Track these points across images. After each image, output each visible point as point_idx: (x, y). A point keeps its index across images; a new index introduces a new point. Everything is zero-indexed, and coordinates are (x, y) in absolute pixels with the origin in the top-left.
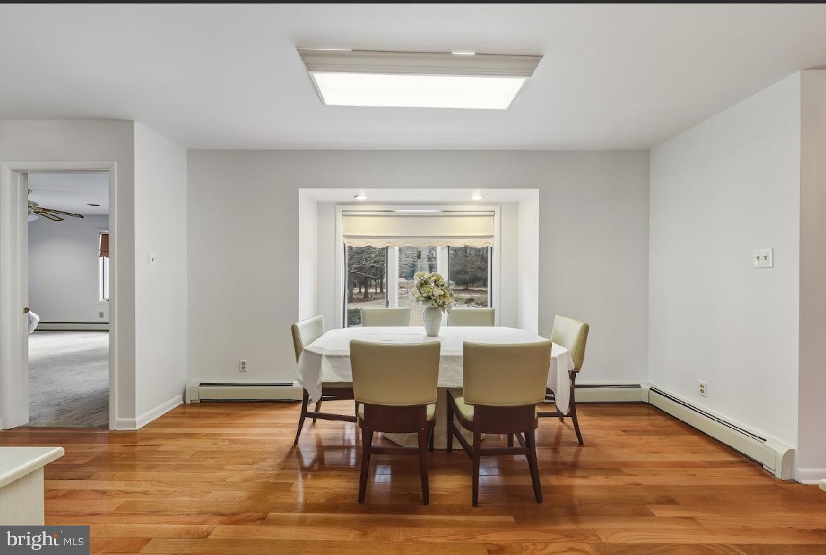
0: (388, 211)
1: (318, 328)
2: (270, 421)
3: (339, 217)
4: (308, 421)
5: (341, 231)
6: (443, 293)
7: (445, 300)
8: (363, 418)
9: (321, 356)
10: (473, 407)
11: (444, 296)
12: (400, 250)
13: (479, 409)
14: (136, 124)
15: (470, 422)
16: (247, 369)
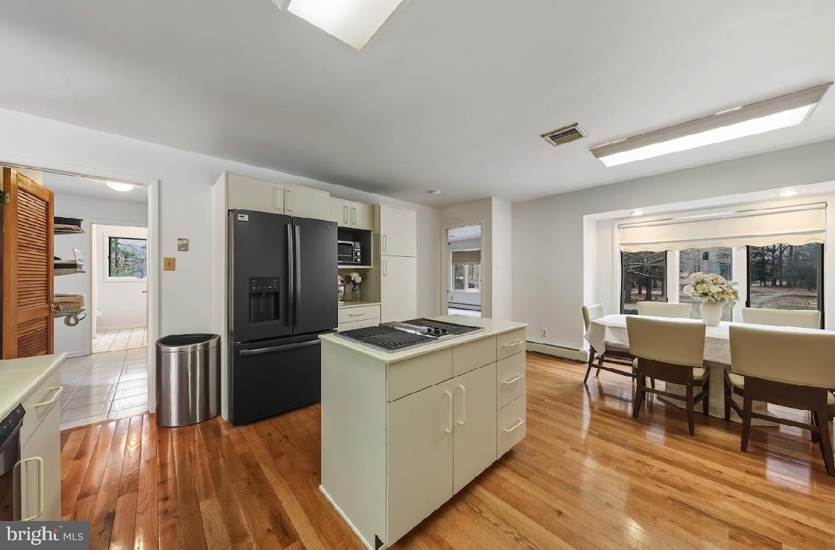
0: (667, 221)
1: (601, 312)
2: (566, 368)
3: (616, 230)
4: (594, 370)
5: (618, 240)
6: (721, 290)
7: (725, 296)
8: (637, 367)
9: (604, 326)
10: (743, 377)
11: (723, 292)
12: (681, 252)
13: (747, 379)
14: (493, 199)
15: (741, 390)
16: (547, 335)
